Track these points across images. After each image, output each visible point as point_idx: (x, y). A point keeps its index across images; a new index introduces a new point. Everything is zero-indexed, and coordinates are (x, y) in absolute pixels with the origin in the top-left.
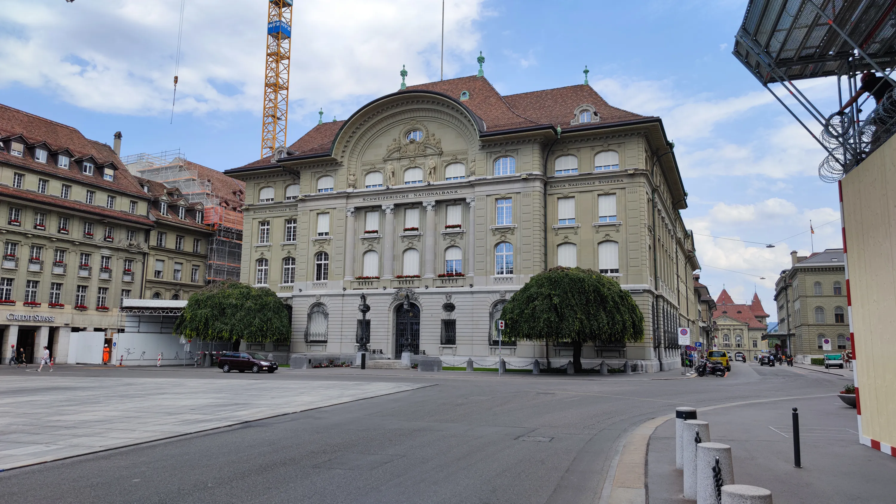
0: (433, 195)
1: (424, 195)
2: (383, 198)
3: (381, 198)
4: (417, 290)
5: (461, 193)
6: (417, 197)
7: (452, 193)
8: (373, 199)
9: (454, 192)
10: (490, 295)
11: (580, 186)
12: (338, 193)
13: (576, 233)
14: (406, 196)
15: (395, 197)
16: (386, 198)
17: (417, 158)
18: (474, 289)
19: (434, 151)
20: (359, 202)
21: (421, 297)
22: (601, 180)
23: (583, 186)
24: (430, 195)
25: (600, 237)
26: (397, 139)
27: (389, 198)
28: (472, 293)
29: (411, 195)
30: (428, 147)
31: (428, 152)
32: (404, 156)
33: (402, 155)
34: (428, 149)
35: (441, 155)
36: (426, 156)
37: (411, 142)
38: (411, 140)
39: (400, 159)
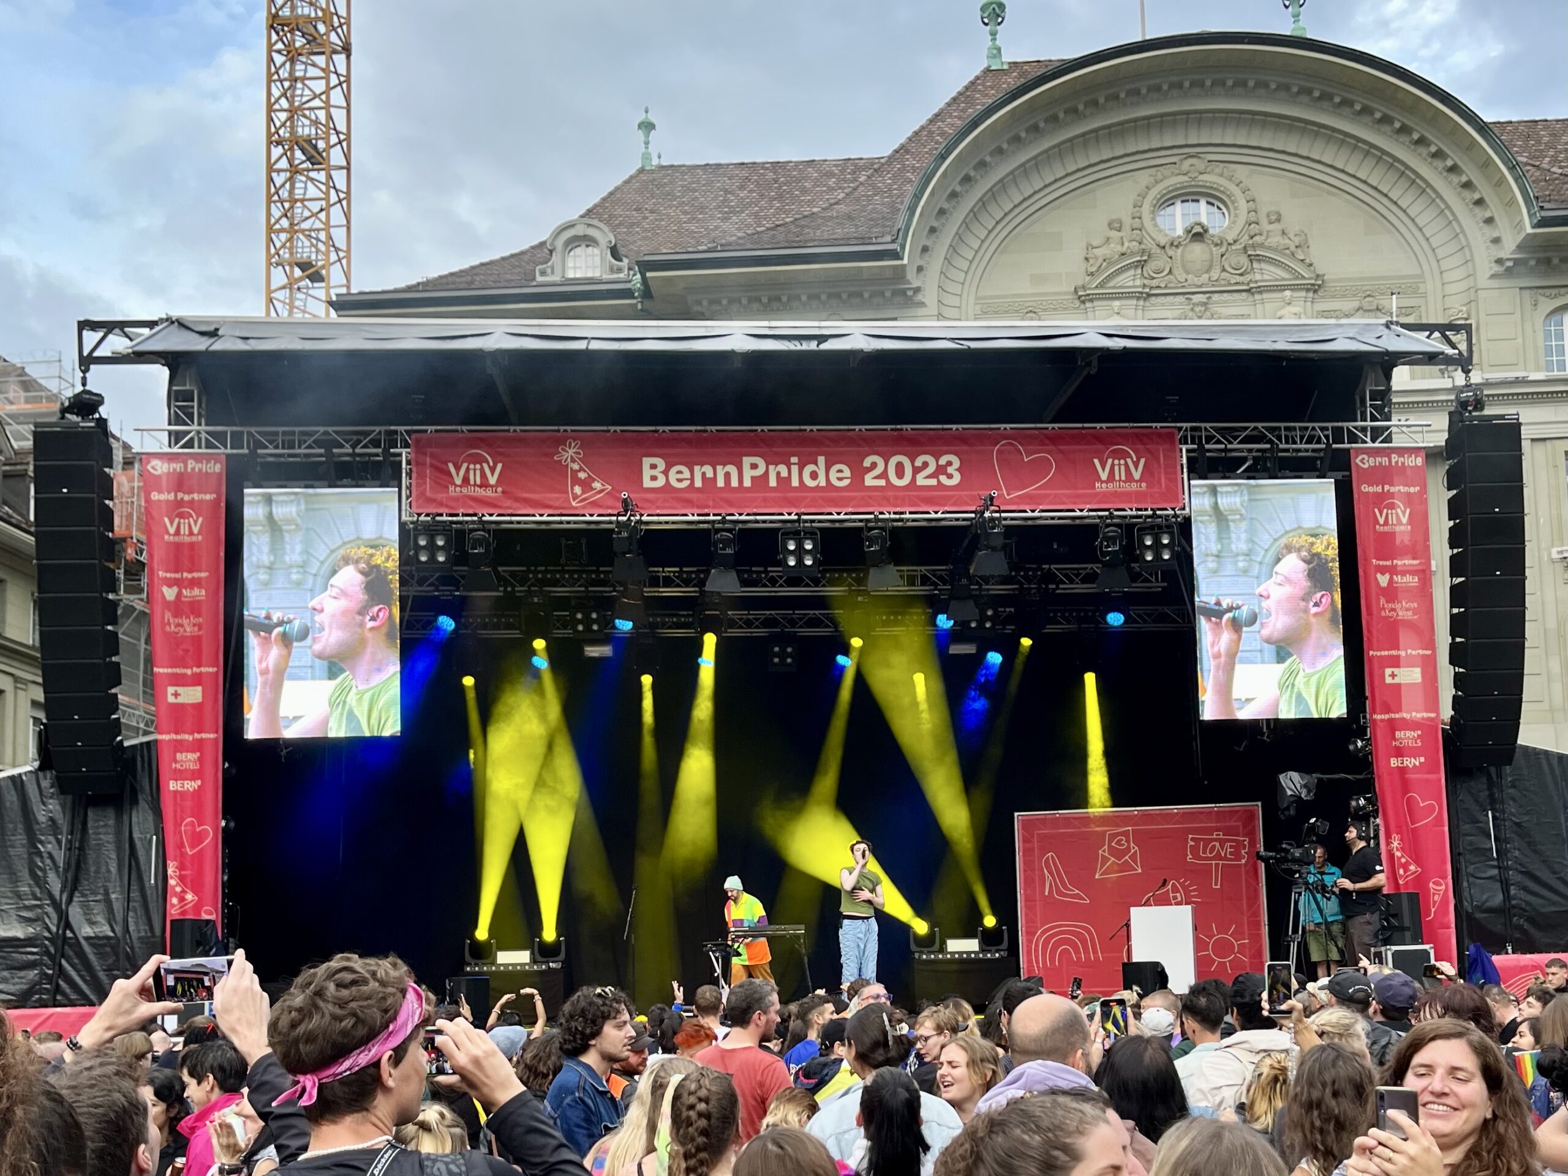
17: (1215, 297)
19: (1286, 275)
26: (1127, 222)
30: (1260, 259)
31: (1266, 277)
32: (1166, 287)
33: (1154, 283)
34: (1263, 265)
35: (1315, 291)
36: (1261, 290)
37: (1198, 235)
38: (1198, 229)
39: (1149, 295)
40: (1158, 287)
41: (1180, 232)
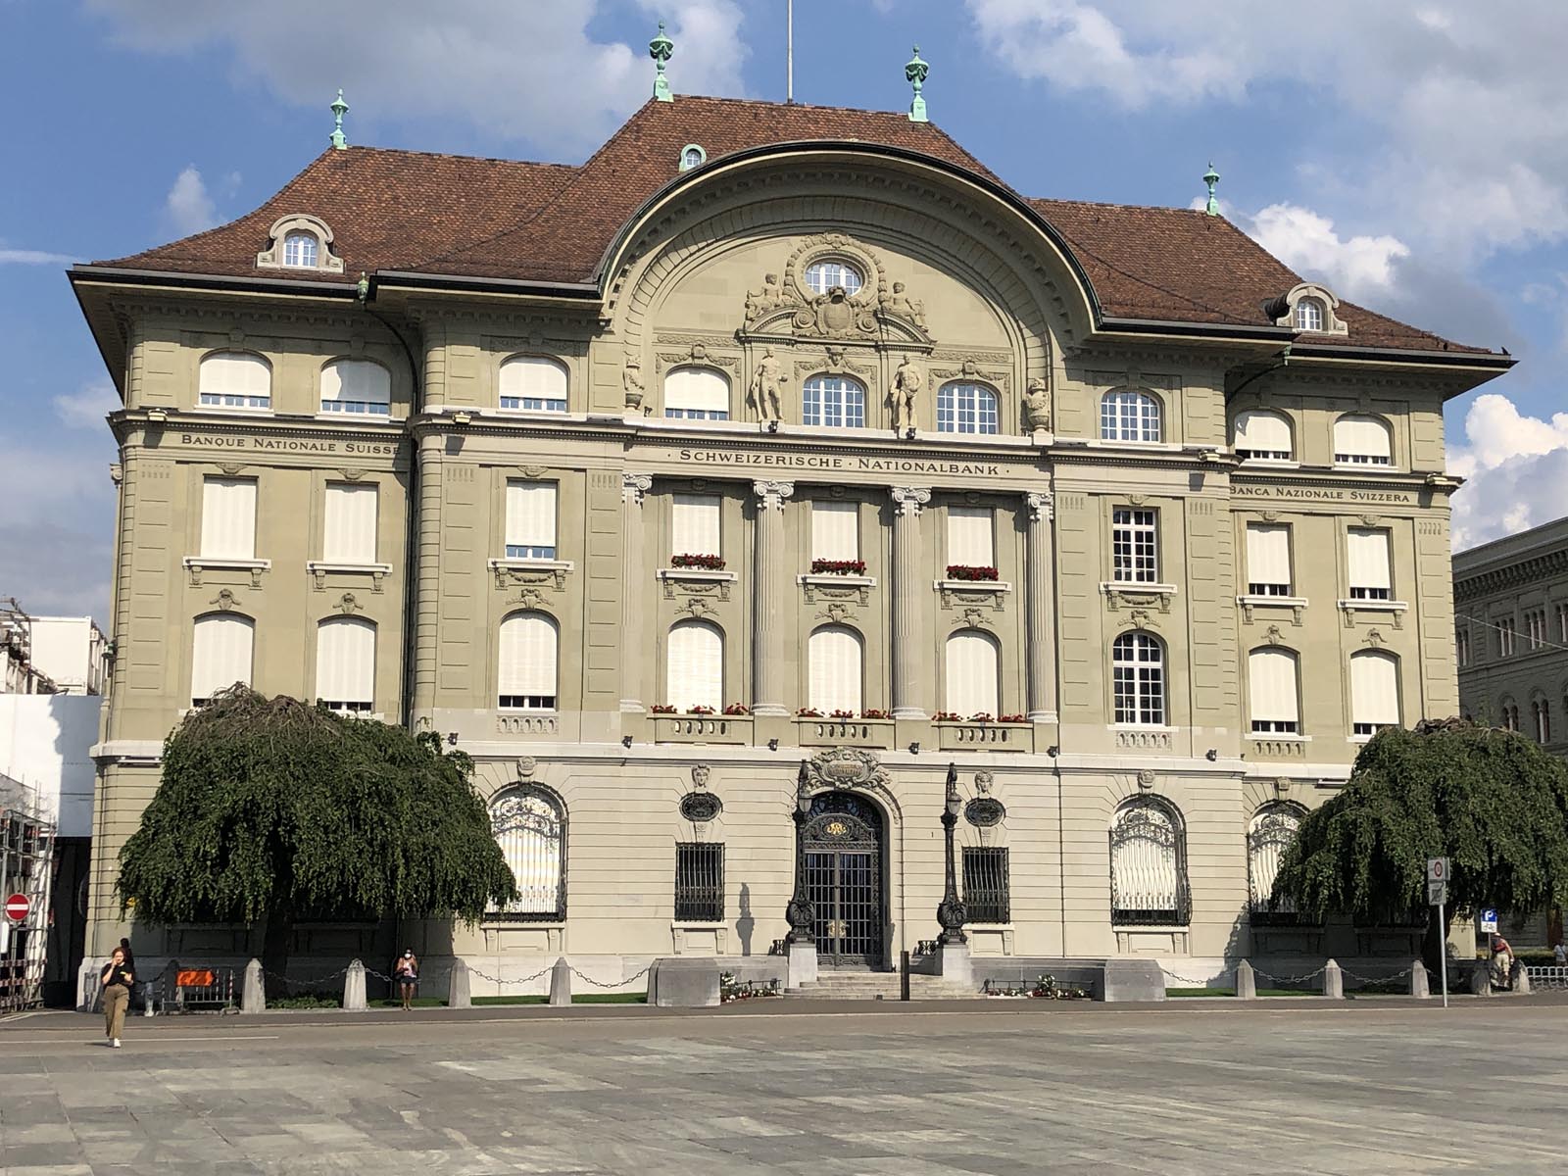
0: (919, 471)
1: (892, 466)
2: (752, 459)
3: (745, 459)
4: (883, 756)
5: (1007, 476)
6: (870, 469)
7: (979, 474)
8: (717, 457)
9: (986, 471)
10: (1111, 780)
11: (1305, 498)
12: (590, 422)
13: (1297, 623)
14: (831, 463)
15: (794, 461)
16: (762, 459)
17: (849, 349)
18: (1062, 760)
19: (907, 338)
20: (669, 461)
21: (893, 775)
22: (1358, 491)
23: (1312, 498)
24: (912, 471)
25: (1358, 638)
27: (774, 460)
28: (1056, 772)
29: (850, 463)
30: (886, 322)
31: (891, 338)
32: (811, 337)
33: (802, 332)
34: (889, 327)
35: (929, 353)
36: (886, 348)
37: (837, 297)
38: (839, 292)
39: (797, 342)
40: (805, 336)
41: (823, 291)
